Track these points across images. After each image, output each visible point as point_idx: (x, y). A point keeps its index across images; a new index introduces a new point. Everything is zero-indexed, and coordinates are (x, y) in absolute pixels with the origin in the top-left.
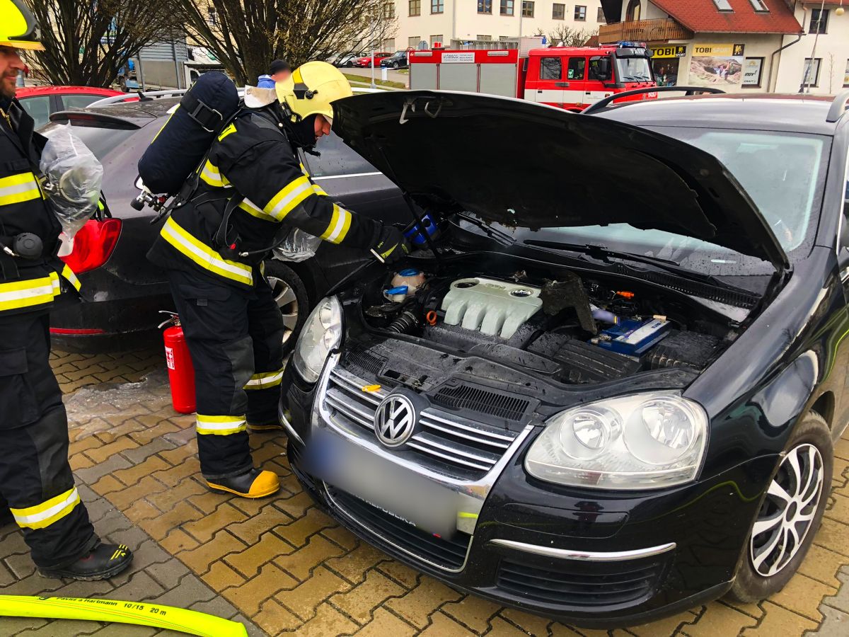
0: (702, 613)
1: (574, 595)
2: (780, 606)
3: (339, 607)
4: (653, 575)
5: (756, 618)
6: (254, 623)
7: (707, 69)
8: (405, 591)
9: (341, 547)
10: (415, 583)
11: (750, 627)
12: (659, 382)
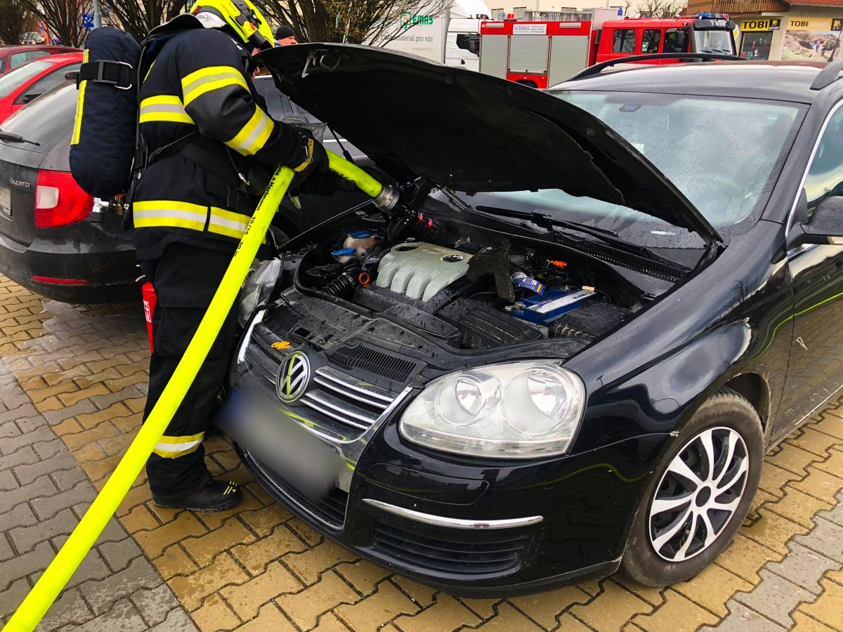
0: (598, 595)
1: (442, 561)
2: (684, 596)
3: (238, 558)
4: (522, 547)
5: (653, 606)
6: (154, 566)
7: (803, 44)
8: (306, 547)
9: (259, 501)
10: (318, 540)
11: (644, 614)
12: (546, 351)
